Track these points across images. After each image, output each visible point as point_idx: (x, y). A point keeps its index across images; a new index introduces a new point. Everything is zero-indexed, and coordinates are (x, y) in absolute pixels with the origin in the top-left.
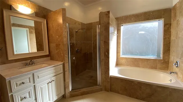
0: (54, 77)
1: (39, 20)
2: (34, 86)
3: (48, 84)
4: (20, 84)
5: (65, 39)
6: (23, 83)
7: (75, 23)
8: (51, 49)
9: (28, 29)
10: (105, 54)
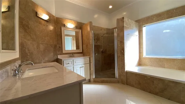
0: (84, 65)
1: (77, 30)
2: (73, 67)
3: (80, 68)
4: (67, 64)
5: (91, 41)
6: (69, 63)
7: (101, 30)
8: (83, 48)
9: (72, 37)
10: (121, 51)
